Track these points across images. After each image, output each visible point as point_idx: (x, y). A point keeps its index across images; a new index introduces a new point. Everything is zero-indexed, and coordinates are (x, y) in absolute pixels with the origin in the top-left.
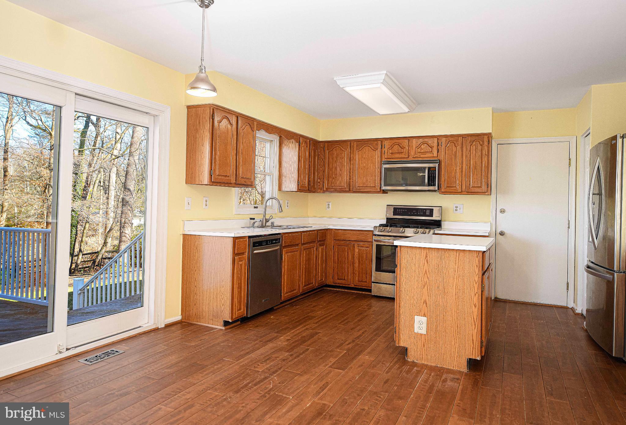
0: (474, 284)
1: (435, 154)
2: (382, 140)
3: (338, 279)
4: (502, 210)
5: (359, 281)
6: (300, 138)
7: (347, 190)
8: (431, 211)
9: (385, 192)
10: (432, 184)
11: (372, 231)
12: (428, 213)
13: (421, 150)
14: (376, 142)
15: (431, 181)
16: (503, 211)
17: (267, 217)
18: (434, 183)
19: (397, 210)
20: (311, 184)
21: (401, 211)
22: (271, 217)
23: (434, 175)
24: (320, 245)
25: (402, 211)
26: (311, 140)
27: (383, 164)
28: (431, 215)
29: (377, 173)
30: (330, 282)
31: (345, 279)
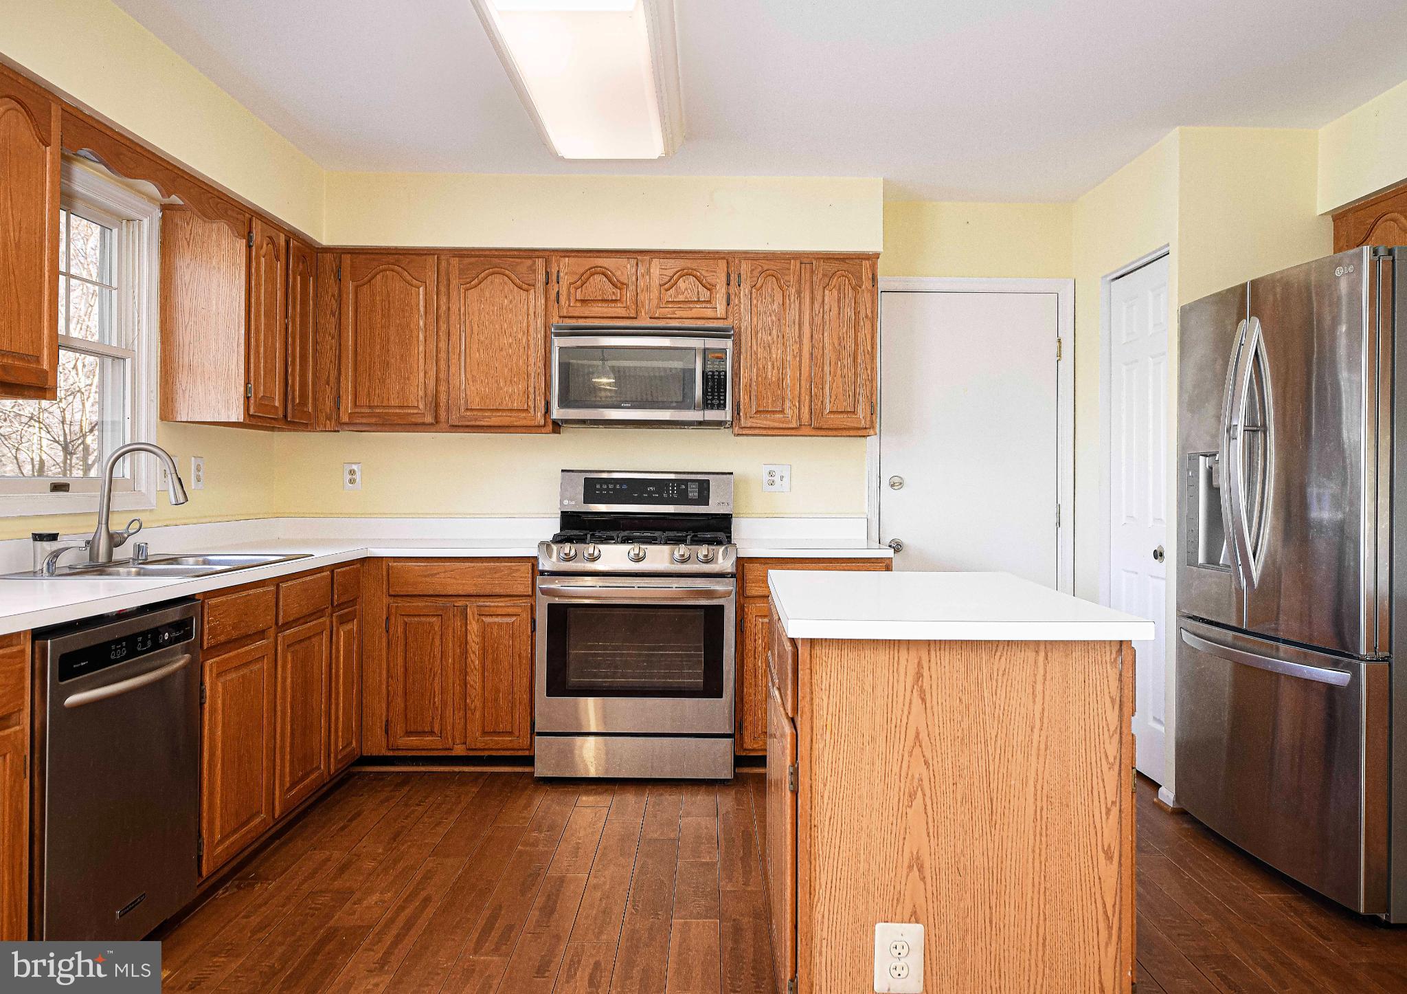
0: (1105, 767)
1: (721, 309)
2: (548, 255)
3: (409, 733)
4: (897, 480)
5: (484, 733)
6: (251, 220)
7: (429, 419)
8: (704, 486)
9: (557, 426)
10: (716, 402)
11: (533, 560)
12: (693, 493)
13: (678, 294)
14: (529, 262)
15: (713, 392)
16: (896, 484)
17: (117, 526)
18: (720, 400)
19: (595, 488)
20: (293, 398)
21: (608, 489)
22: (136, 525)
23: (719, 376)
24: (343, 620)
25: (611, 490)
26: (292, 235)
27: (557, 335)
28: (704, 499)
29: (536, 365)
30: (376, 745)
31: (432, 733)
